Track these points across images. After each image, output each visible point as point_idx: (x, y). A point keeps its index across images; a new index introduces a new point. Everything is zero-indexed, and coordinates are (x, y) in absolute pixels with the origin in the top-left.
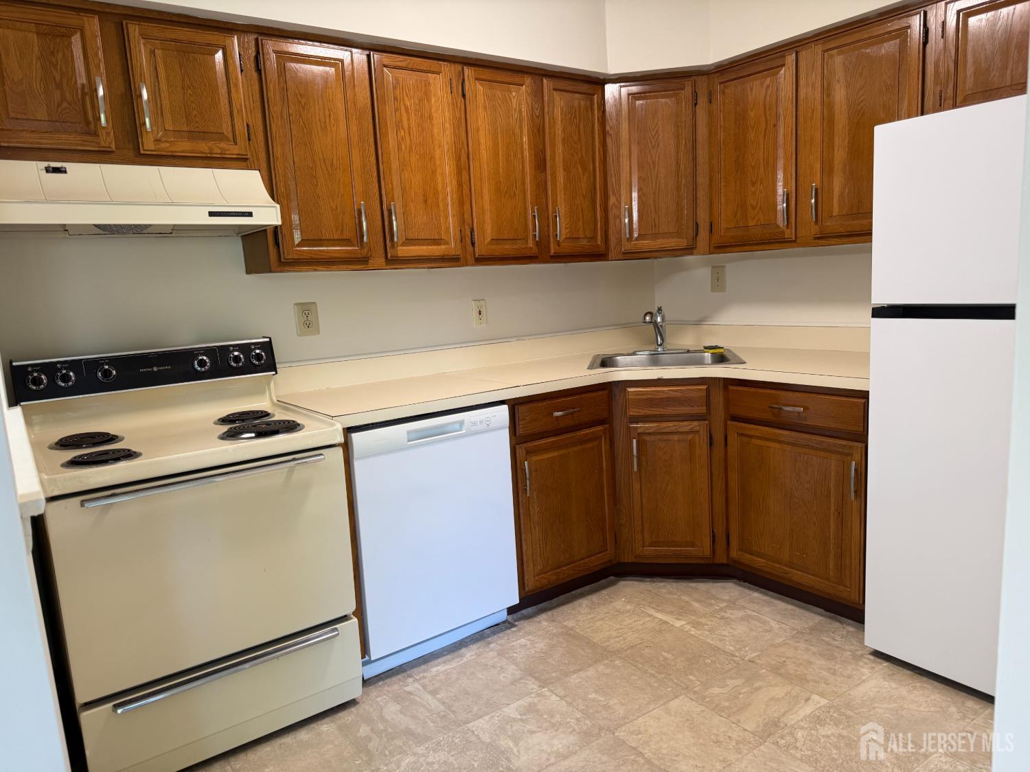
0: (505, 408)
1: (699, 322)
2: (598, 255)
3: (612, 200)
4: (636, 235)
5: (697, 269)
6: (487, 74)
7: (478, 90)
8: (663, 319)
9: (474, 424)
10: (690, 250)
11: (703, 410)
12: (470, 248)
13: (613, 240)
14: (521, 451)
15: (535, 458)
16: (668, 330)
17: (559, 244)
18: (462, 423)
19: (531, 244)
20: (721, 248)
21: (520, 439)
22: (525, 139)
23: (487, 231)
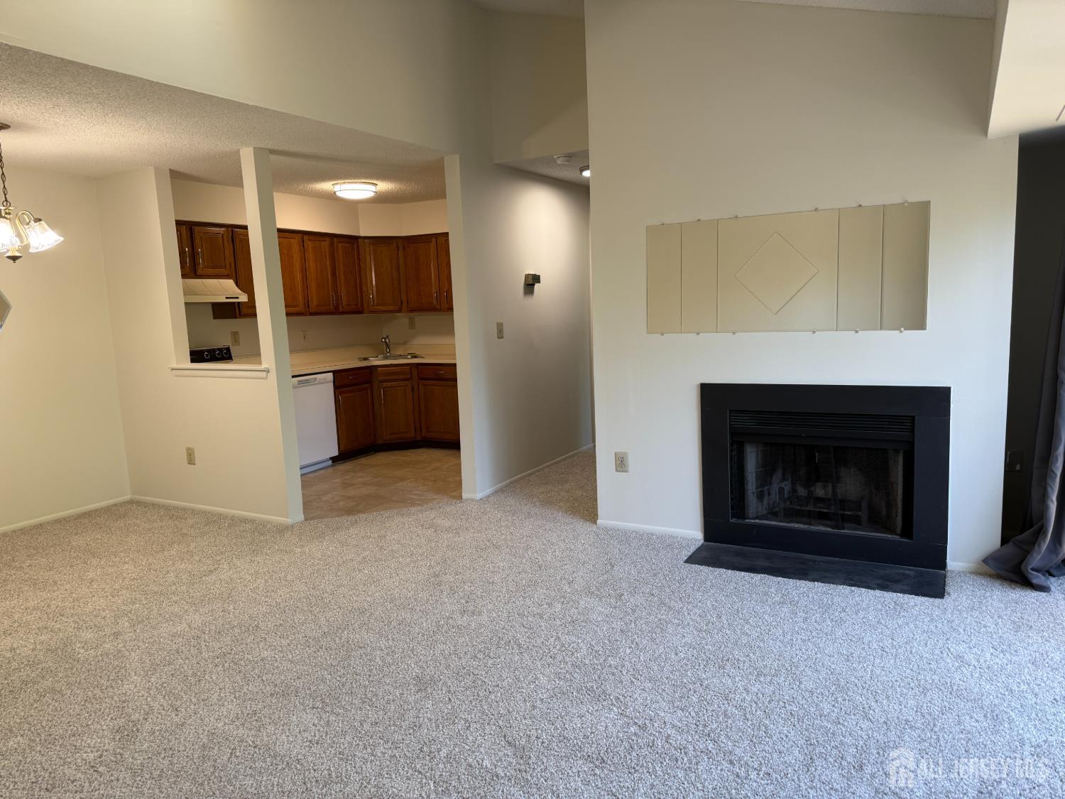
0: (331, 374)
1: (405, 343)
2: (359, 312)
3: (364, 288)
4: (375, 304)
5: (403, 319)
6: (312, 238)
7: (309, 245)
8: (389, 341)
9: (320, 379)
10: (399, 311)
11: (408, 376)
12: (307, 309)
13: (365, 305)
14: (337, 391)
15: (344, 395)
16: (391, 347)
17: (343, 307)
18: (315, 379)
19: (332, 307)
20: (412, 311)
21: (337, 387)
22: (328, 263)
23: (314, 302)
